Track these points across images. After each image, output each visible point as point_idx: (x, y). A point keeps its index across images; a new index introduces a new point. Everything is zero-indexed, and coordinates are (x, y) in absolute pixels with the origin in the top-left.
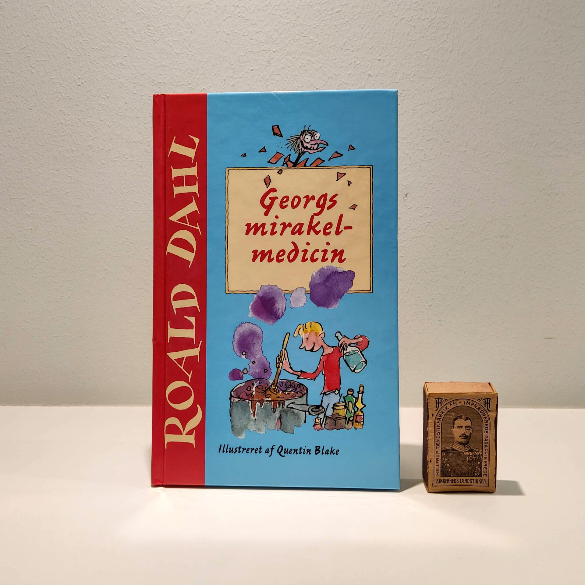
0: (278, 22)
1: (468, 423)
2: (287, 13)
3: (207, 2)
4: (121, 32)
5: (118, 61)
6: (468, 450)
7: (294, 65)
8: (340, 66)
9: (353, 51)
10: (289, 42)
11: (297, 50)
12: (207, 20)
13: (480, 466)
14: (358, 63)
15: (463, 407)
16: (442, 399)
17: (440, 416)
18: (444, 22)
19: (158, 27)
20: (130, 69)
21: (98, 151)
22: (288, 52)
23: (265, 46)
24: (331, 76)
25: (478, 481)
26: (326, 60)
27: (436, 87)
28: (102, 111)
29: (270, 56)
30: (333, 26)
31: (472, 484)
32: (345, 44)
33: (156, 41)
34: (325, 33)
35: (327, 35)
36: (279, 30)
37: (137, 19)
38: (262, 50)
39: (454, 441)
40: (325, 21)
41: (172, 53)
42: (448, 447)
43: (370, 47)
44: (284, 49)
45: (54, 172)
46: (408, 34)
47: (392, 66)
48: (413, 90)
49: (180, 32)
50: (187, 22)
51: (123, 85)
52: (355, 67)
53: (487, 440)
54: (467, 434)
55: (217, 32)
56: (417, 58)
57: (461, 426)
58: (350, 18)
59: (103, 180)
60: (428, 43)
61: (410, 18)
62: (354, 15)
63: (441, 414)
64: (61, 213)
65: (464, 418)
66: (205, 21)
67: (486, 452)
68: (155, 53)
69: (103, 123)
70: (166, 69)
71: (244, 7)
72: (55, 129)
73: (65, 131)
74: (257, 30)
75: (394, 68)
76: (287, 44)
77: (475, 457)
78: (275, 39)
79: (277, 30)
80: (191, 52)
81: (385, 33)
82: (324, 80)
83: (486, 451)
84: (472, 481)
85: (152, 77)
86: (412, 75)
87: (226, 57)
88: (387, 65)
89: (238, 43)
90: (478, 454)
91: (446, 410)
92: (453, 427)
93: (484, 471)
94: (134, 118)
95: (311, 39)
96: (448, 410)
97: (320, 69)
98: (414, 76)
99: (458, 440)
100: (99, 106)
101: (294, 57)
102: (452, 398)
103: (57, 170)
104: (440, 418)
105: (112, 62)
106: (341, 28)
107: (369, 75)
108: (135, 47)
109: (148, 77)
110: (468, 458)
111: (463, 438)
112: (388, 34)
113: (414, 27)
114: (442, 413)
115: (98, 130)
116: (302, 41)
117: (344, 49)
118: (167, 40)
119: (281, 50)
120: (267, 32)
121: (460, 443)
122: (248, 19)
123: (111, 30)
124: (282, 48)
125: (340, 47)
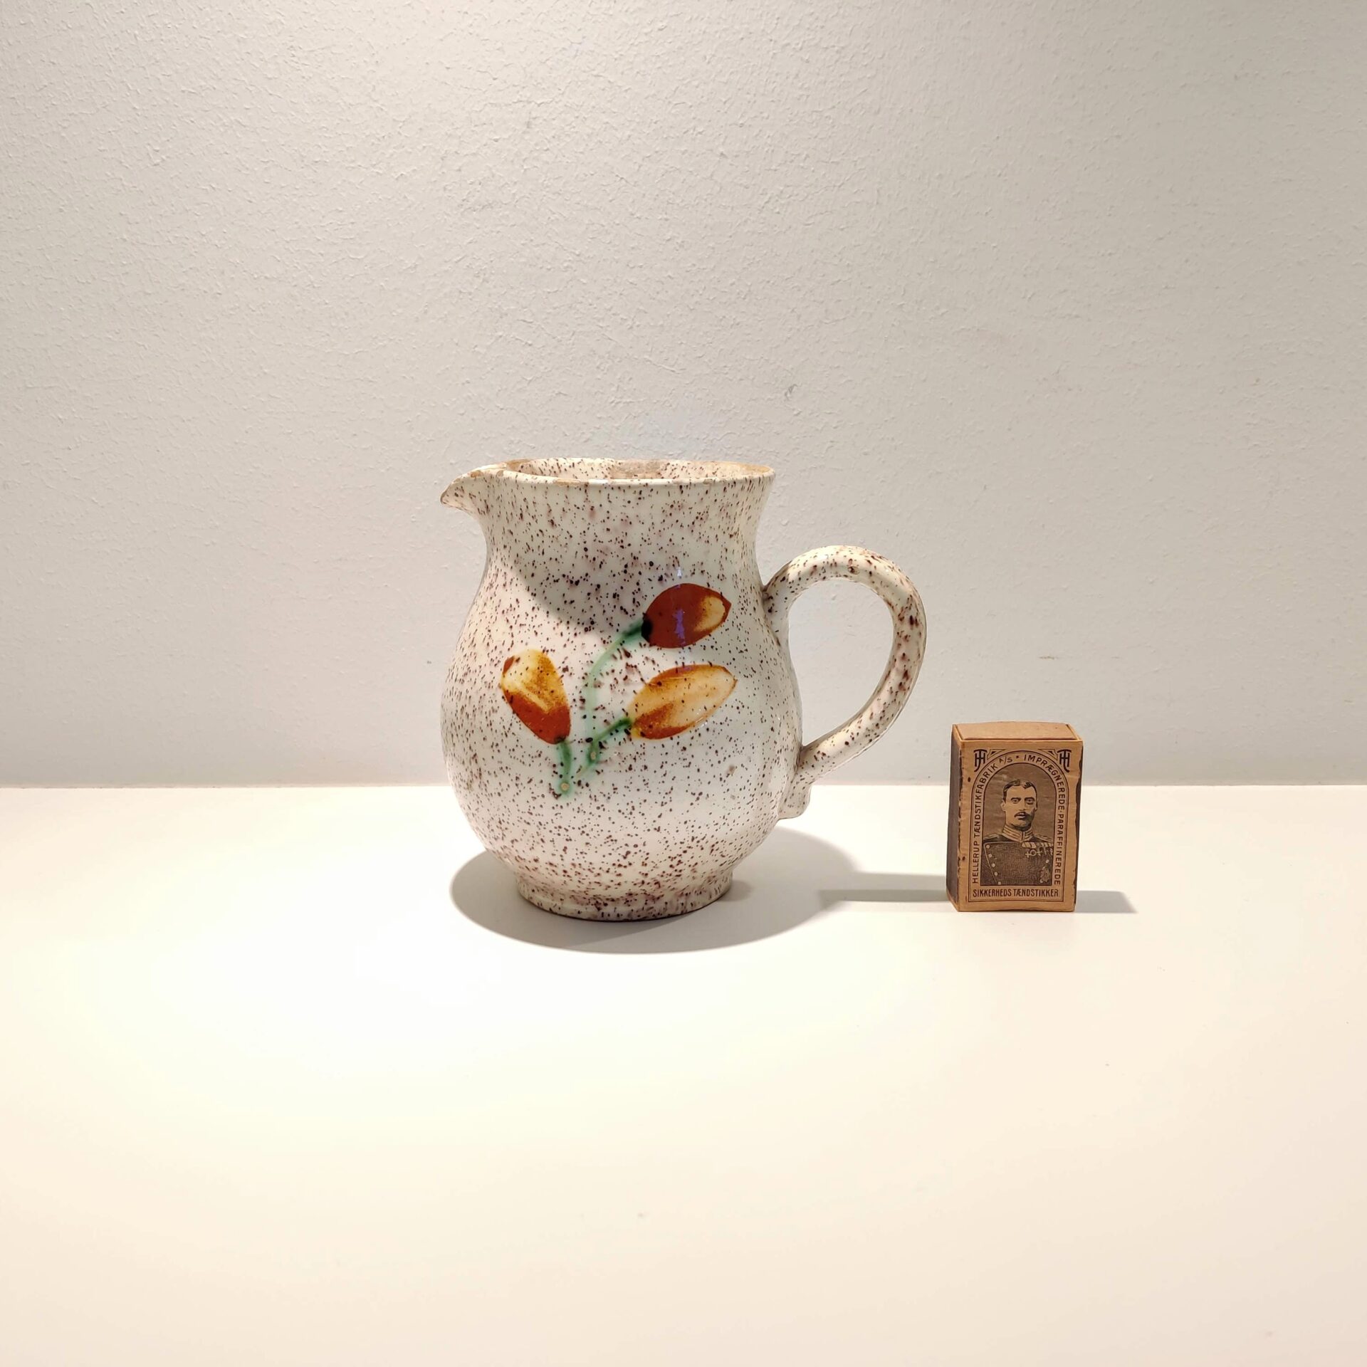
0: (547, 46)
1: (1031, 792)
2: (564, 28)
3: (407, 3)
4: (237, 60)
5: (232, 118)
6: (1028, 839)
7: (577, 132)
8: (665, 136)
9: (691, 106)
10: (568, 86)
11: (583, 103)
12: (408, 39)
13: (1050, 867)
14: (701, 131)
15: (1023, 765)
16: (986, 751)
18: (865, 54)
19: (313, 51)
20: (258, 134)
21: (195, 296)
22: (565, 106)
23: (521, 93)
24: (648, 155)
26: (638, 123)
27: (848, 180)
28: (202, 217)
29: (530, 113)
30: (653, 56)
32: (675, 91)
33: (308, 80)
34: (637, 70)
35: (642, 73)
36: (547, 62)
37: (270, 34)
38: (515, 101)
39: (1005, 823)
40: (637, 45)
41: (338, 104)
43: (724, 100)
44: (557, 100)
45: (111, 337)
46: (797, 75)
47: (765, 137)
48: (805, 185)
49: (355, 61)
50: (368, 42)
51: (243, 166)
52: (694, 139)
53: (1062, 823)
54: (1028, 812)
55: (427, 63)
56: (812, 123)
57: (1017, 798)
58: (686, 41)
59: (208, 352)
60: (834, 94)
61: (800, 46)
62: (693, 36)
64: (126, 417)
65: (1024, 783)
66: (405, 41)
68: (306, 102)
69: (205, 241)
70: (327, 135)
71: (480, 15)
72: (112, 252)
73: (131, 255)
74: (504, 60)
75: (769, 141)
76: (563, 90)
77: (1039, 850)
78: (540, 81)
79: (544, 63)
80: (375, 101)
81: (752, 73)
82: (635, 163)
85: (301, 150)
86: (804, 156)
87: (445, 113)
88: (757, 136)
89: (469, 87)
90: (1046, 846)
91: (993, 770)
92: (1005, 800)
94: (266, 232)
95: (609, 82)
96: (997, 771)
97: (628, 140)
98: (808, 159)
99: (1011, 822)
100: (197, 207)
101: (577, 115)
103: (117, 333)
104: (982, 784)
105: (220, 119)
106: (668, 61)
107: (722, 154)
108: (266, 90)
109: (293, 151)
110: (1029, 853)
111: (1020, 819)
112: (759, 74)
113: (807, 61)
114: (986, 777)
115: (194, 254)
116: (592, 85)
117: (675, 103)
118: (330, 77)
119: (551, 101)
120: (524, 66)
122: (487, 40)
123: (217, 54)
124: (554, 99)
125: (666, 98)
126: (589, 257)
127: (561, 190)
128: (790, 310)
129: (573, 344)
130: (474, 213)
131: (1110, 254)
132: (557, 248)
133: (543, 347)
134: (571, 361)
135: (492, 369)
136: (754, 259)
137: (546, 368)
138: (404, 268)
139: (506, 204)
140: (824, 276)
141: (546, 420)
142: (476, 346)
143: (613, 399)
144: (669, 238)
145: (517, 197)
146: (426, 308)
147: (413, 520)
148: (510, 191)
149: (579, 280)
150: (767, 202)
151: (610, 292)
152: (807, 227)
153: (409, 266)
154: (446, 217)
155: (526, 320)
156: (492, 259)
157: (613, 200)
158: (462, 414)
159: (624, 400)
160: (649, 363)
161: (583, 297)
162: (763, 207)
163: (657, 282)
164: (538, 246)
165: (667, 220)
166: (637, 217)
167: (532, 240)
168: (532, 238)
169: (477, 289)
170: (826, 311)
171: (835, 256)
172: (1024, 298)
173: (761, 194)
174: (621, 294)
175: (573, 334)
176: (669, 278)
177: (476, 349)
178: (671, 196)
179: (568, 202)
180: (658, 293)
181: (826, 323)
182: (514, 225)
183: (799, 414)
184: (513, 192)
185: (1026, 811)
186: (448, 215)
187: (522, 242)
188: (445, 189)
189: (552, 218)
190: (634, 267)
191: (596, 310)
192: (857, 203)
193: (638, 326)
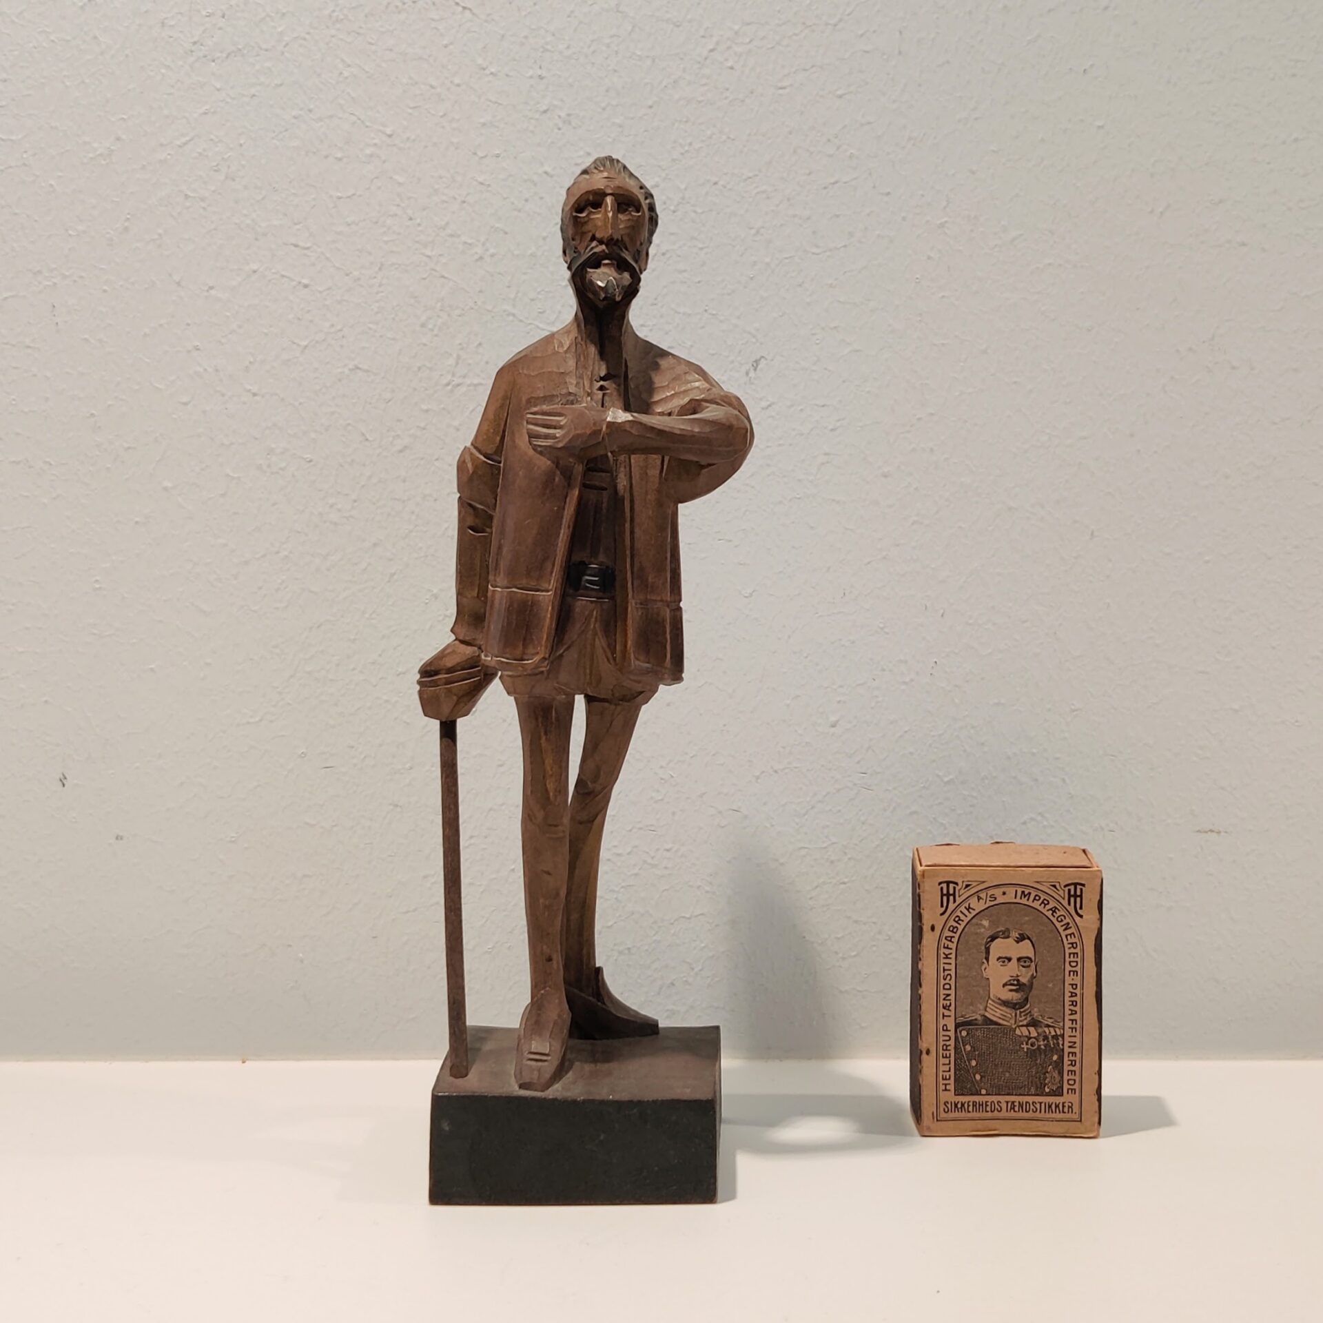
1: (1026, 949)
6: (1025, 1023)
13: (1059, 1065)
15: (1013, 906)
16: (957, 884)
17: (953, 930)
25: (1053, 1107)
31: (1037, 1115)
39: (989, 997)
42: (974, 1012)
53: (1076, 995)
54: (1024, 980)
57: (1006, 958)
63: (955, 924)
65: (1015, 934)
67: (1072, 1028)
77: (1044, 1040)
83: (1074, 1026)
84: (1038, 1106)
90: (1053, 1033)
91: (966, 912)
92: (987, 959)
93: (1068, 1080)
96: (974, 913)
99: (999, 996)
102: (984, 882)
104: (951, 934)
110: (1027, 1044)
111: (1011, 990)
114: (957, 922)
121: (1005, 1003)
126: (408, 139)
127: (361, 27)
128: (753, 231)
129: (380, 285)
130: (213, 64)
131: (1296, 140)
132: (354, 123)
133: (329, 289)
134: (377, 313)
135: (240, 327)
136: (690, 144)
137: (332, 326)
138: (91, 155)
139: (266, 50)
140: (810, 174)
141: (333, 413)
142: (212, 288)
143: (449, 377)
144: (545, 108)
145: (286, 39)
146: (126, 224)
147: (97, 586)
148: (275, 27)
149: (391, 178)
150: (712, 51)
151: (444, 198)
152: (781, 91)
153: (98, 153)
154: (163, 71)
155: (301, 244)
156: (242, 142)
157: (451, 43)
158: (185, 404)
159: (468, 381)
160: (511, 318)
161: (398, 205)
162: (706, 59)
163: (525, 181)
164: (320, 119)
165: (541, 77)
166: (492, 73)
167: (310, 111)
168: (312, 107)
169: (214, 191)
170: (814, 233)
171: (829, 140)
172: (1152, 212)
173: (703, 37)
174: (464, 202)
175: (380, 269)
176: (545, 175)
177: (213, 292)
178: (549, 38)
179: (374, 48)
180: (526, 200)
181: (814, 254)
182: (281, 85)
183: (770, 406)
184: (280, 30)
185: (1019, 978)
186: (168, 67)
187: (294, 113)
188: (163, 24)
189: (346, 74)
190: (485, 156)
191: (420, 228)
192: (867, 52)
193: (492, 256)
